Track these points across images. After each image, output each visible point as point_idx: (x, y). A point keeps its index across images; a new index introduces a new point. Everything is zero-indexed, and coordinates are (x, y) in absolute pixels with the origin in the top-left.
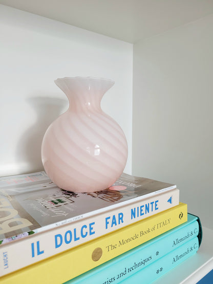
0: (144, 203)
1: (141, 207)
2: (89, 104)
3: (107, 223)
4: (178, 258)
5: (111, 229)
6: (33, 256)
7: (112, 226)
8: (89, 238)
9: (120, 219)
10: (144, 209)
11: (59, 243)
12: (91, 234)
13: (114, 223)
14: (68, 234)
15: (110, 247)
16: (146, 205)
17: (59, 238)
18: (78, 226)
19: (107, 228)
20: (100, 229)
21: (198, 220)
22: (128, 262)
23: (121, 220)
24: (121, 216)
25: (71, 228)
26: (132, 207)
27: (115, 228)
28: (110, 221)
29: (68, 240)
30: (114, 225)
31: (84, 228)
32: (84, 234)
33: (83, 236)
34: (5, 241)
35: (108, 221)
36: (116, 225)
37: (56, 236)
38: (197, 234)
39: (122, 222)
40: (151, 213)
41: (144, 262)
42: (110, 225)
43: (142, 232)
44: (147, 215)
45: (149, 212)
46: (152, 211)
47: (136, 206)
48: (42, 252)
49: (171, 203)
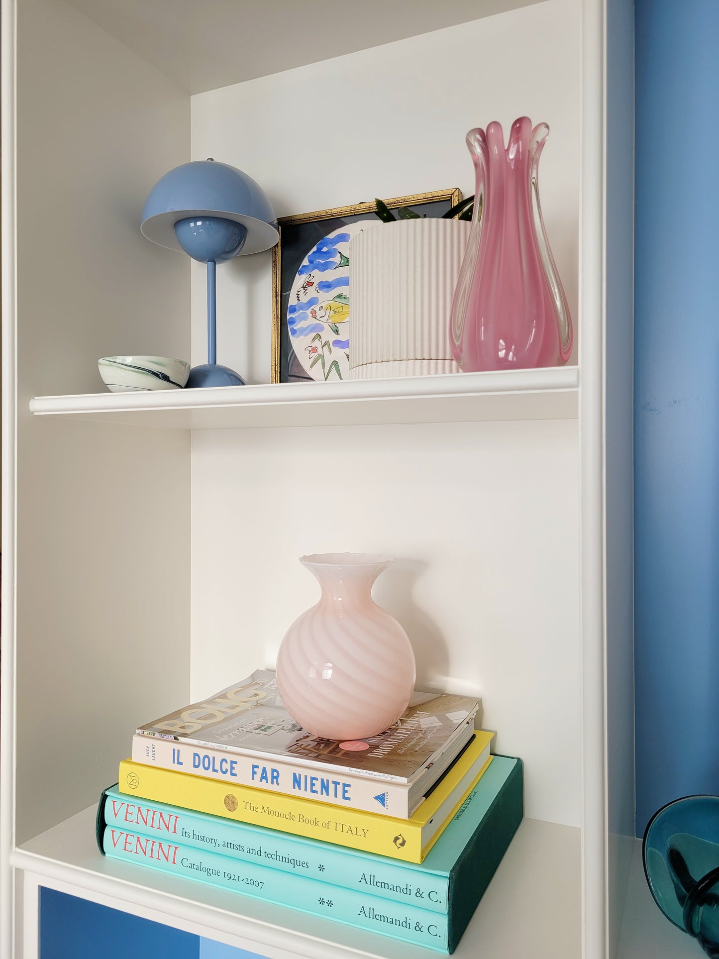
1: (313, 779)
3: (254, 773)
4: (373, 915)
5: (256, 783)
6: (173, 762)
7: (261, 781)
8: (228, 777)
9: (273, 777)
10: (318, 784)
11: (197, 764)
12: (232, 774)
13: (264, 777)
15: (249, 805)
17: (197, 758)
18: (219, 757)
19: (253, 779)
20: (243, 774)
22: (271, 844)
23: (275, 780)
24: (275, 774)
25: (211, 754)
26: (298, 771)
27: (263, 785)
28: (259, 771)
30: (264, 781)
31: (224, 763)
32: (224, 770)
33: (222, 772)
34: (157, 735)
35: (255, 770)
36: (267, 782)
37: (195, 754)
39: (278, 784)
40: (331, 799)
41: (294, 863)
42: (258, 776)
43: (301, 817)
44: (323, 798)
45: (328, 795)
46: (336, 796)
47: (303, 772)
48: (181, 764)
49: (384, 805)
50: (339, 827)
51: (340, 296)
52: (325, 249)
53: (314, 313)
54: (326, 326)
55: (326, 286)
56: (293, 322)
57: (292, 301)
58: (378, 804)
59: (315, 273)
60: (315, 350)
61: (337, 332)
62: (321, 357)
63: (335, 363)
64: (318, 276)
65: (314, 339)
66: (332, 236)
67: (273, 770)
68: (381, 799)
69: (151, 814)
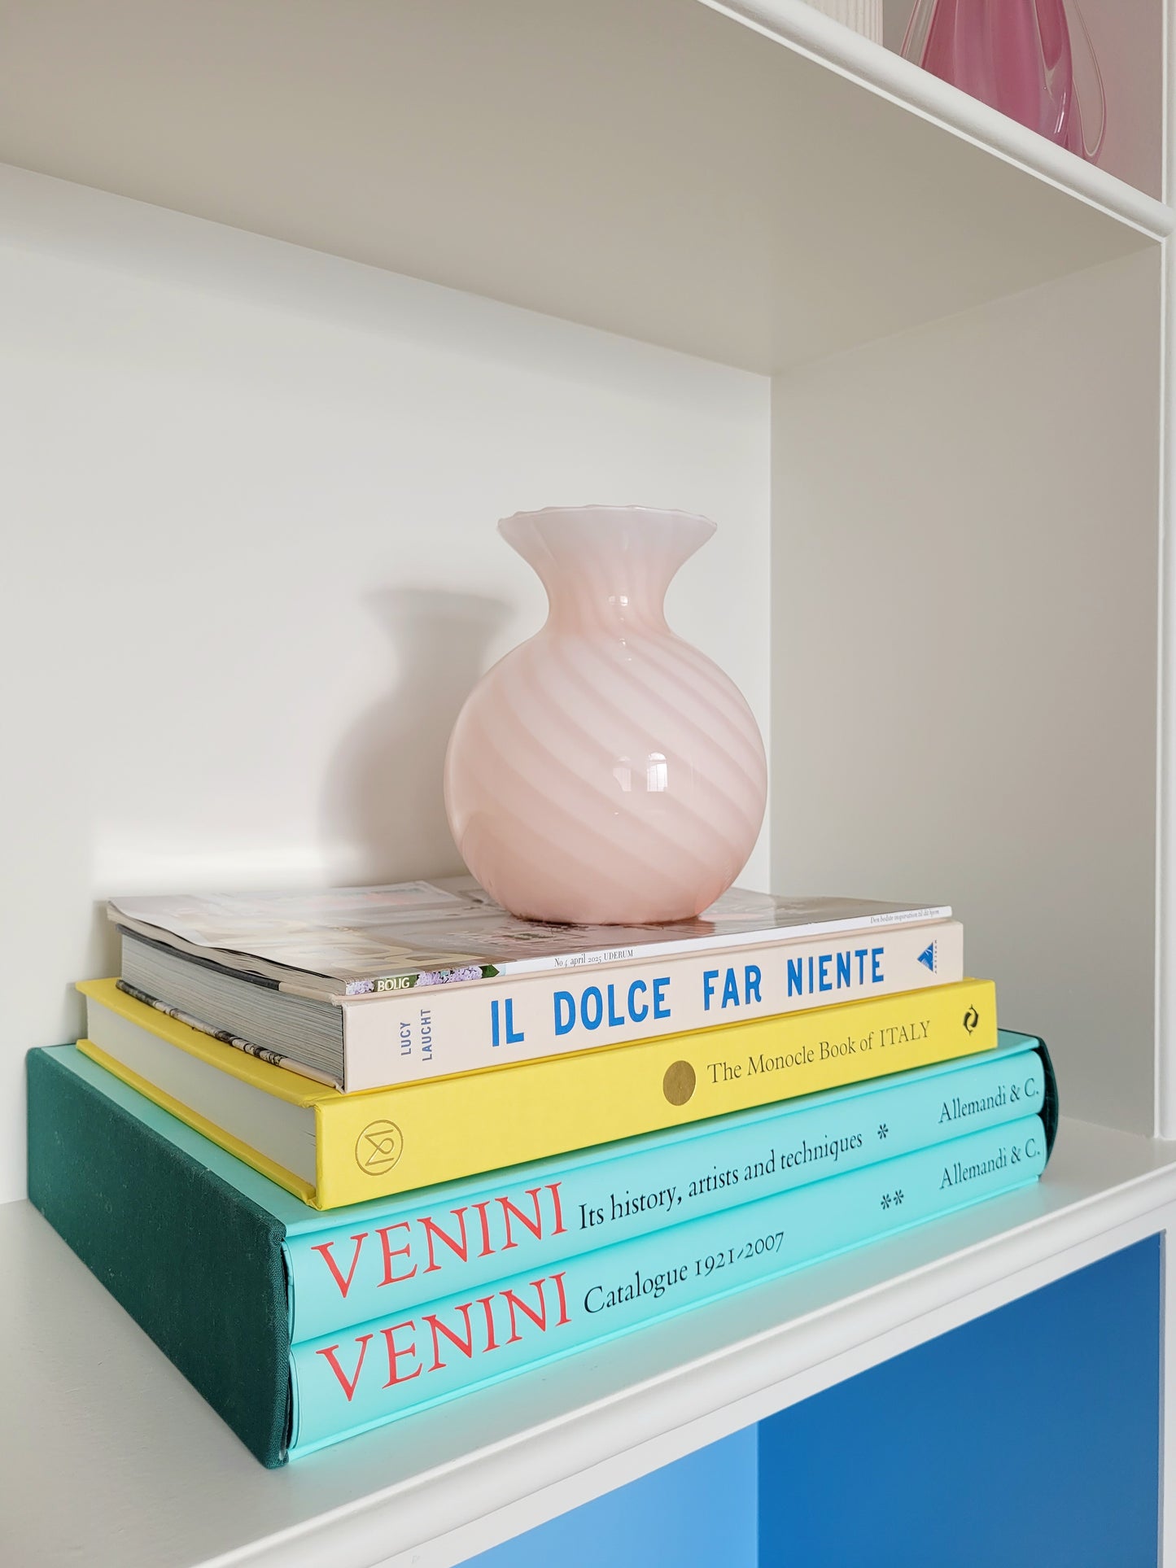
0: (832, 949)
1: (823, 959)
2: (625, 600)
3: (709, 991)
4: (961, 1175)
5: (719, 1014)
6: (496, 1042)
7: (724, 1005)
8: (651, 1026)
9: (750, 985)
10: (831, 967)
11: (565, 1021)
12: (660, 1014)
13: (730, 994)
14: (592, 999)
15: (720, 1070)
16: (839, 956)
17: (564, 1003)
18: (621, 980)
19: (707, 1007)
21: (1041, 1051)
23: (752, 991)
24: (753, 977)
25: (601, 982)
26: (794, 954)
27: (733, 1012)
28: (718, 984)
29: (592, 1017)
30: (731, 1002)
31: (638, 991)
32: (638, 1010)
33: (636, 1018)
34: (424, 980)
35: (712, 982)
36: (737, 1003)
37: (559, 996)
38: (1038, 1102)
39: (758, 998)
40: (855, 991)
41: (833, 1149)
42: (717, 998)
43: (825, 1046)
44: (845, 993)
45: (848, 985)
46: (861, 982)
47: (804, 952)
48: (520, 1038)
49: (931, 967)
50: (887, 1038)
58: (923, 967)
67: (750, 969)
68: (927, 958)
69: (472, 1218)
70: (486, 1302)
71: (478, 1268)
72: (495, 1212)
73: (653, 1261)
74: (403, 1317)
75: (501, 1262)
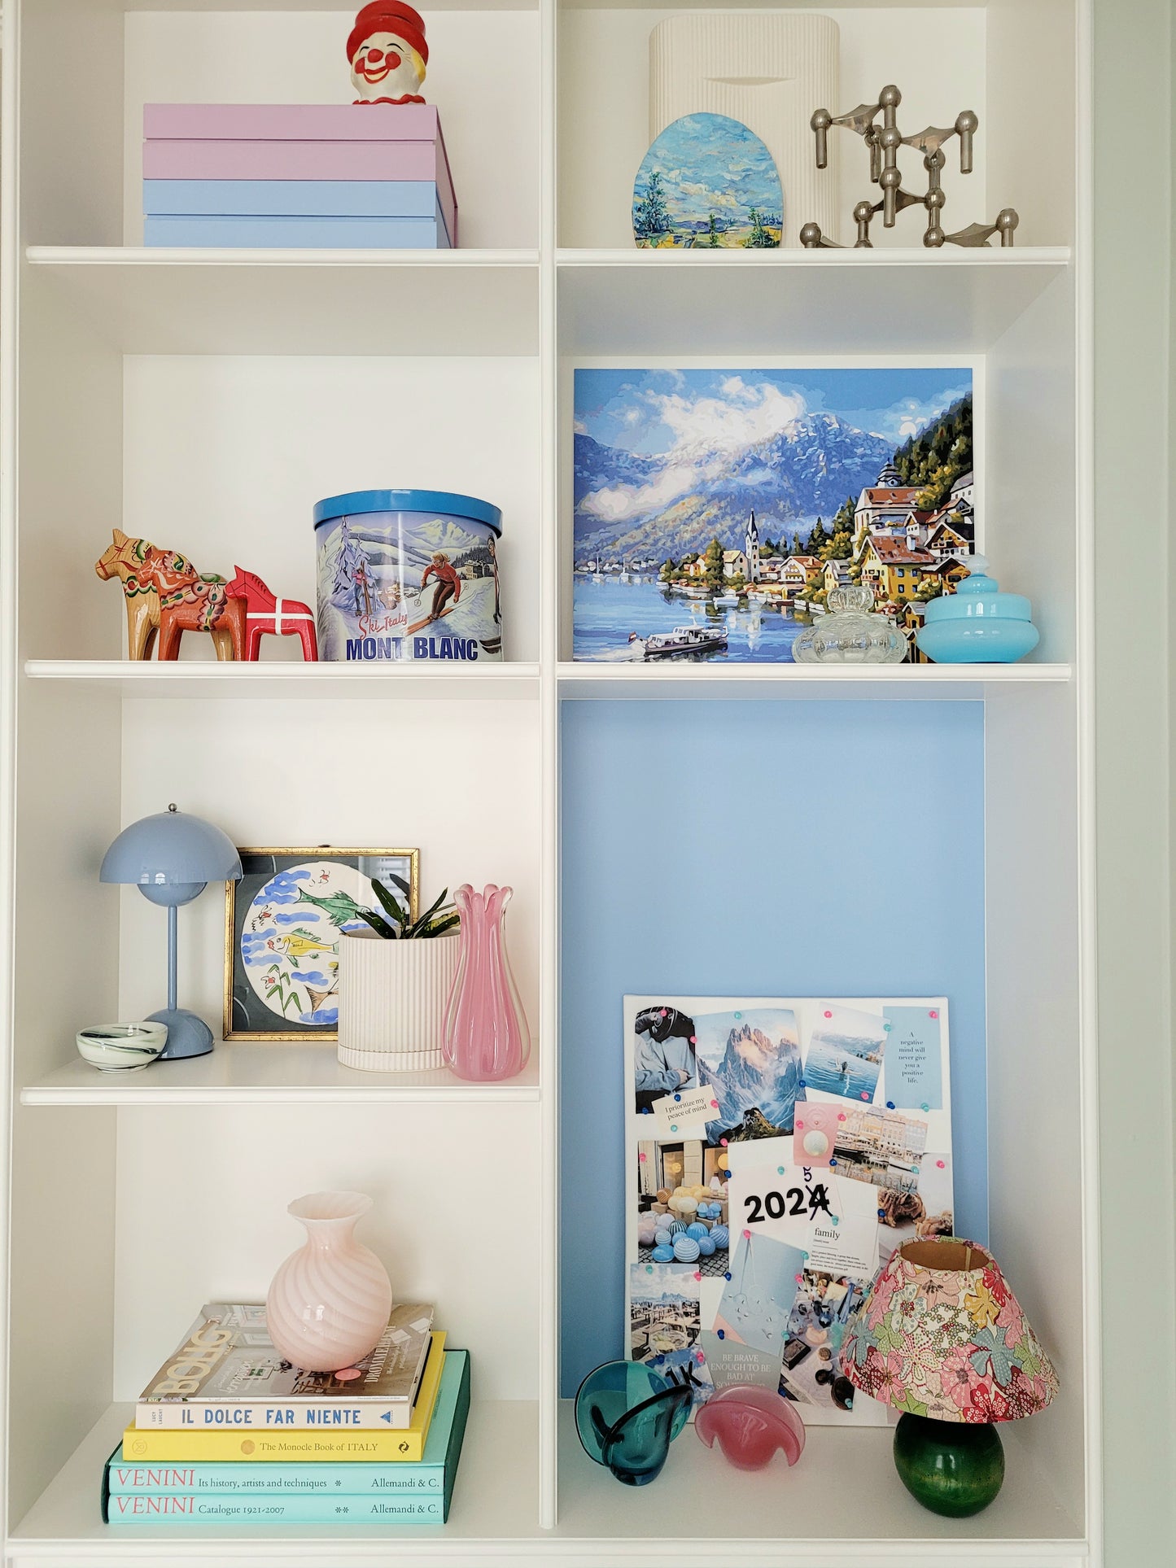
0: (332, 1408)
1: (325, 1412)
3: (269, 1417)
4: (384, 1509)
5: (272, 1425)
6: (183, 1422)
7: (276, 1422)
8: (243, 1425)
9: (288, 1417)
10: (331, 1415)
11: (209, 1419)
12: (246, 1422)
13: (279, 1418)
14: (219, 1413)
15: (266, 1446)
16: (335, 1411)
17: (209, 1414)
18: (232, 1409)
19: (268, 1422)
20: (258, 1417)
21: (444, 1468)
23: (290, 1419)
24: (290, 1414)
25: (224, 1408)
26: (311, 1408)
27: (279, 1425)
28: (274, 1415)
29: (219, 1419)
30: (279, 1422)
31: (238, 1413)
32: (238, 1420)
33: (237, 1422)
34: (163, 1400)
35: (271, 1414)
36: (282, 1422)
37: (207, 1411)
39: (293, 1422)
40: (343, 1425)
41: (313, 1484)
42: (273, 1419)
43: (317, 1445)
44: (337, 1426)
45: (339, 1422)
46: (347, 1422)
47: (316, 1408)
48: (192, 1422)
49: (389, 1421)
50: (352, 1447)
51: (299, 930)
52: (283, 883)
53: (271, 944)
54: (284, 957)
55: (284, 919)
56: (248, 951)
57: (247, 929)
58: (384, 1421)
59: (273, 904)
60: (272, 980)
61: (296, 965)
62: (279, 988)
63: (294, 995)
64: (275, 908)
65: (271, 970)
66: (291, 871)
67: (288, 1412)
68: (387, 1417)
69: (163, 1473)
70: (167, 1499)
71: (161, 1488)
72: (171, 1474)
73: (227, 1503)
74: (142, 1495)
75: (170, 1489)
